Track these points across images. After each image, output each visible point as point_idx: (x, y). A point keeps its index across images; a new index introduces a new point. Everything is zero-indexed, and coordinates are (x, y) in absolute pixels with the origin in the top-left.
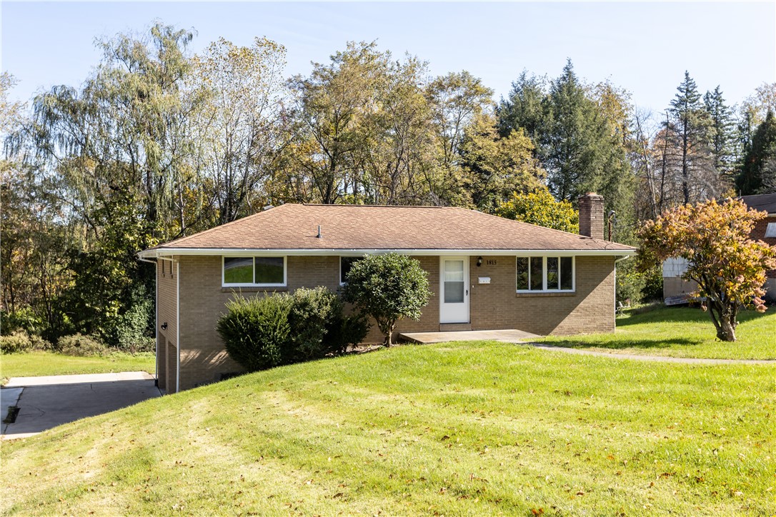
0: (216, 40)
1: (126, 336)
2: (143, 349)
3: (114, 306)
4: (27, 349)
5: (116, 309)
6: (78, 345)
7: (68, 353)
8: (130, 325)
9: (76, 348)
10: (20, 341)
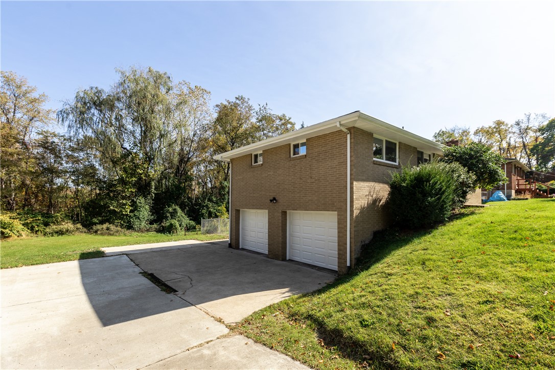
0: (181, 81)
1: (136, 224)
2: (148, 230)
3: (127, 208)
4: (73, 233)
5: (129, 210)
6: (108, 229)
7: (102, 234)
8: (139, 218)
9: (107, 231)
10: (69, 228)
